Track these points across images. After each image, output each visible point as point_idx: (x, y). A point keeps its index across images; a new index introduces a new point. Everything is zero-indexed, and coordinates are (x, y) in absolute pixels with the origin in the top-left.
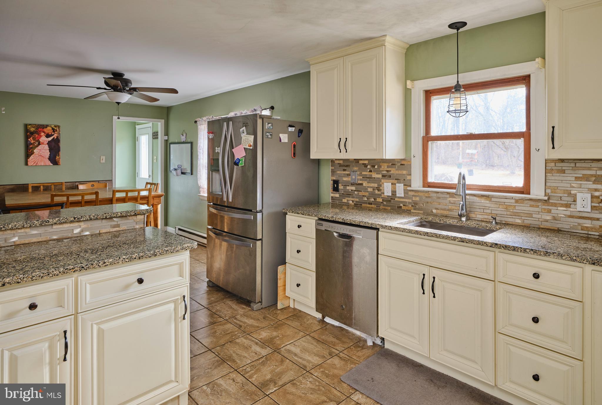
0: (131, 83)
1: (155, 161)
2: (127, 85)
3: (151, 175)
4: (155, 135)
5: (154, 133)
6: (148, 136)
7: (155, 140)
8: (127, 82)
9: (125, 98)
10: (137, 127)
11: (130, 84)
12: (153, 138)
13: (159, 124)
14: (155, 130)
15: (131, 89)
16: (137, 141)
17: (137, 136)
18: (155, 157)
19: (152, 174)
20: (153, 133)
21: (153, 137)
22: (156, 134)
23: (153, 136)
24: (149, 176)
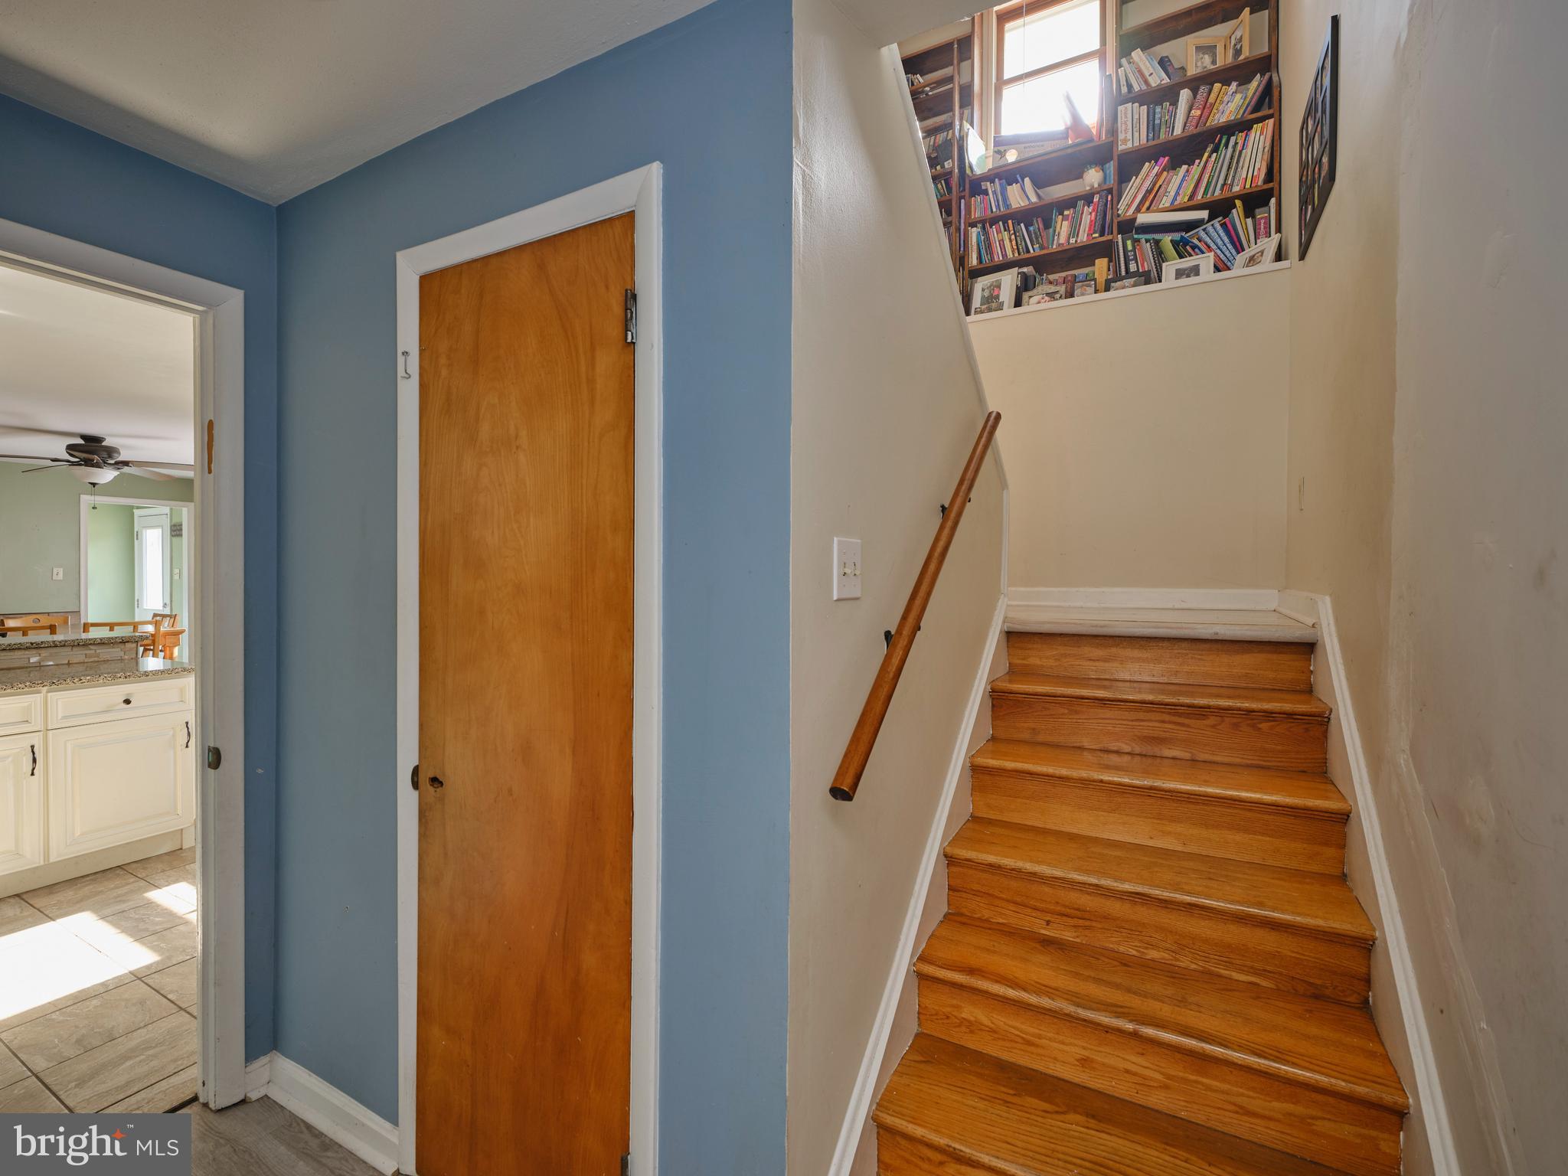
0: (119, 453)
1: (176, 577)
2: (110, 457)
3: (168, 602)
4: (176, 530)
5: (174, 526)
6: (160, 530)
7: (174, 539)
8: (111, 451)
9: (106, 475)
10: (136, 512)
11: (116, 455)
12: (172, 536)
13: (185, 511)
14: (176, 520)
15: (117, 463)
16: (137, 539)
17: (136, 530)
18: (176, 571)
19: (171, 601)
20: (171, 527)
21: (173, 533)
22: (178, 528)
23: (172, 531)
24: (165, 605)
